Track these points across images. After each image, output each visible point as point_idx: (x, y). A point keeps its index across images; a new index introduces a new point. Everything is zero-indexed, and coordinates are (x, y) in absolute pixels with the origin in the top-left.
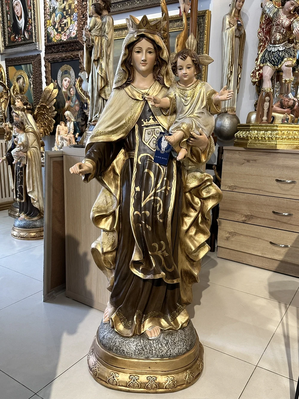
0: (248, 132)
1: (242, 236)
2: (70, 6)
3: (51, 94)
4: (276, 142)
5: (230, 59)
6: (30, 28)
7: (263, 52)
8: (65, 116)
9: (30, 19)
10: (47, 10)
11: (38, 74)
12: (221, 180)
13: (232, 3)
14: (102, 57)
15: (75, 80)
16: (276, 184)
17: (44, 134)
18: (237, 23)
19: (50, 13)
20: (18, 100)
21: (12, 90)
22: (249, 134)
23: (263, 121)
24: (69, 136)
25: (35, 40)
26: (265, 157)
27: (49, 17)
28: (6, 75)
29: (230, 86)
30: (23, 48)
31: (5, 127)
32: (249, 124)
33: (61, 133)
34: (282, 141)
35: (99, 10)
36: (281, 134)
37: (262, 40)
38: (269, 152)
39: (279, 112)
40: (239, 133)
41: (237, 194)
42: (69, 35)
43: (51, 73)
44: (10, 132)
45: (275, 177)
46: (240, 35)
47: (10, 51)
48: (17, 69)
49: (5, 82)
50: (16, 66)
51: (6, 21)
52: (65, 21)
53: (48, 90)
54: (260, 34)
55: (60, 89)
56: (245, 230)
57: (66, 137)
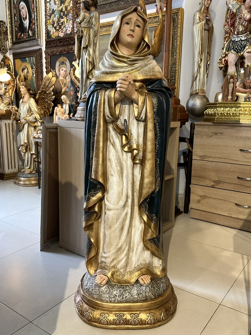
0: (215, 109)
1: (211, 199)
2: (66, 8)
3: (50, 81)
4: (240, 117)
5: (200, 48)
6: (33, 27)
7: (228, 42)
8: (61, 99)
9: (33, 19)
10: (48, 12)
11: (40, 65)
12: (193, 151)
13: (201, 1)
14: (90, 45)
15: (70, 69)
16: (240, 153)
17: (44, 115)
18: (206, 18)
19: (50, 15)
20: (22, 86)
21: (17, 79)
22: (216, 111)
23: (228, 99)
24: (64, 116)
25: (38, 37)
26: (230, 130)
27: (49, 17)
28: (13, 66)
29: (200, 71)
30: (27, 44)
31: (11, 109)
32: (216, 102)
33: (58, 114)
34: (244, 116)
35: (87, 6)
36: (244, 110)
37: (228, 32)
38: (234, 126)
39: (242, 92)
40: (208, 111)
41: (206, 162)
42: (66, 32)
43: (50, 64)
44: (16, 113)
45: (239, 147)
46: (209, 29)
47: (17, 46)
48: (22, 61)
49: (12, 72)
50: (21, 59)
51: (13, 22)
52: (62, 20)
53: (47, 78)
54: (225, 27)
55: (57, 77)
56: (214, 194)
57: (62, 117)
